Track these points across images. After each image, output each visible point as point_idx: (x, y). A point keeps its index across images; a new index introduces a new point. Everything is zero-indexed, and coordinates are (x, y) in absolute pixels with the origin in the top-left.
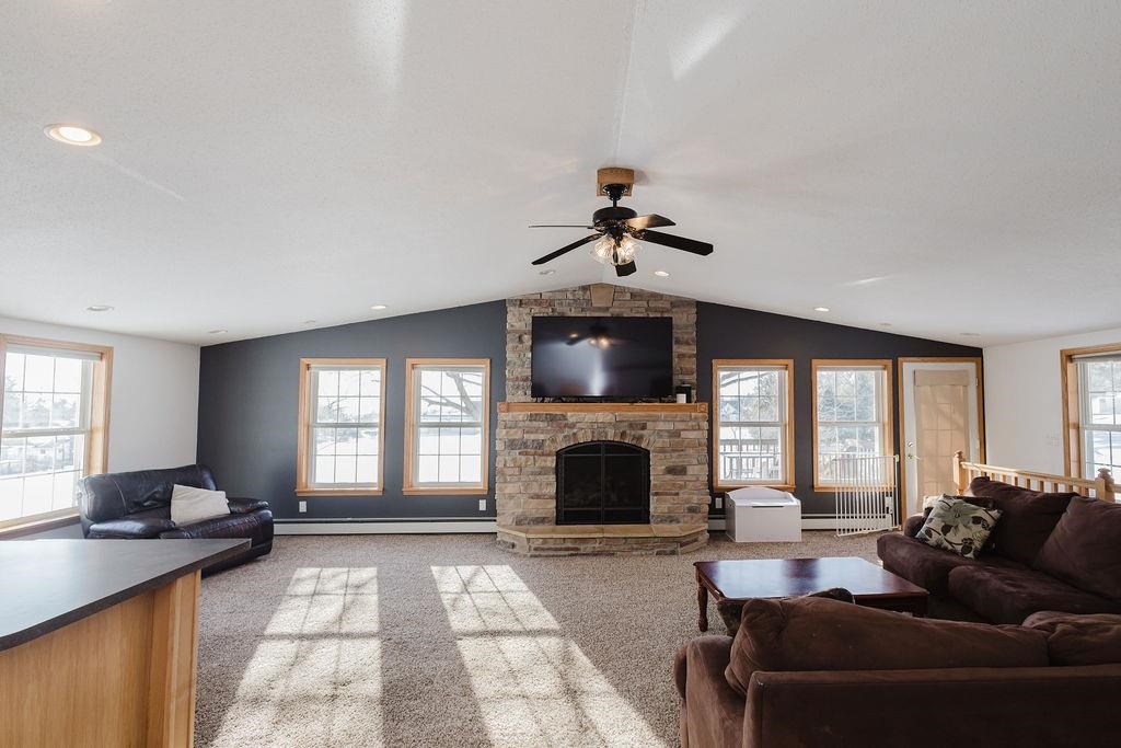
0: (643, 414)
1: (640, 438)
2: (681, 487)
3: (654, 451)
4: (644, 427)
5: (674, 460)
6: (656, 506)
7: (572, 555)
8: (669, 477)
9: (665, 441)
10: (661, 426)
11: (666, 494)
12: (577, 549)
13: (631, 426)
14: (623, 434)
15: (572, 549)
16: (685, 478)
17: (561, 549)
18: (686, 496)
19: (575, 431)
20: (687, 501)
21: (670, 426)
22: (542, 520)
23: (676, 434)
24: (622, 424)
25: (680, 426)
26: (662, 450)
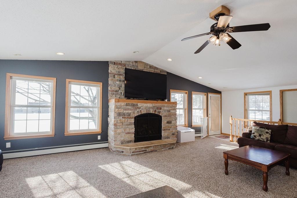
0: (161, 104)
1: (160, 112)
2: (171, 127)
3: (163, 116)
4: (161, 109)
5: (169, 119)
6: (163, 134)
7: (144, 153)
8: (167, 124)
9: (166, 113)
10: (165, 108)
11: (167, 130)
12: (146, 150)
13: (157, 108)
14: (155, 111)
15: (145, 151)
16: (171, 124)
17: (141, 151)
18: (172, 130)
19: (140, 109)
20: (172, 131)
21: (168, 109)
22: (130, 141)
23: (169, 111)
24: (155, 108)
25: (170, 108)
26: (166, 116)
